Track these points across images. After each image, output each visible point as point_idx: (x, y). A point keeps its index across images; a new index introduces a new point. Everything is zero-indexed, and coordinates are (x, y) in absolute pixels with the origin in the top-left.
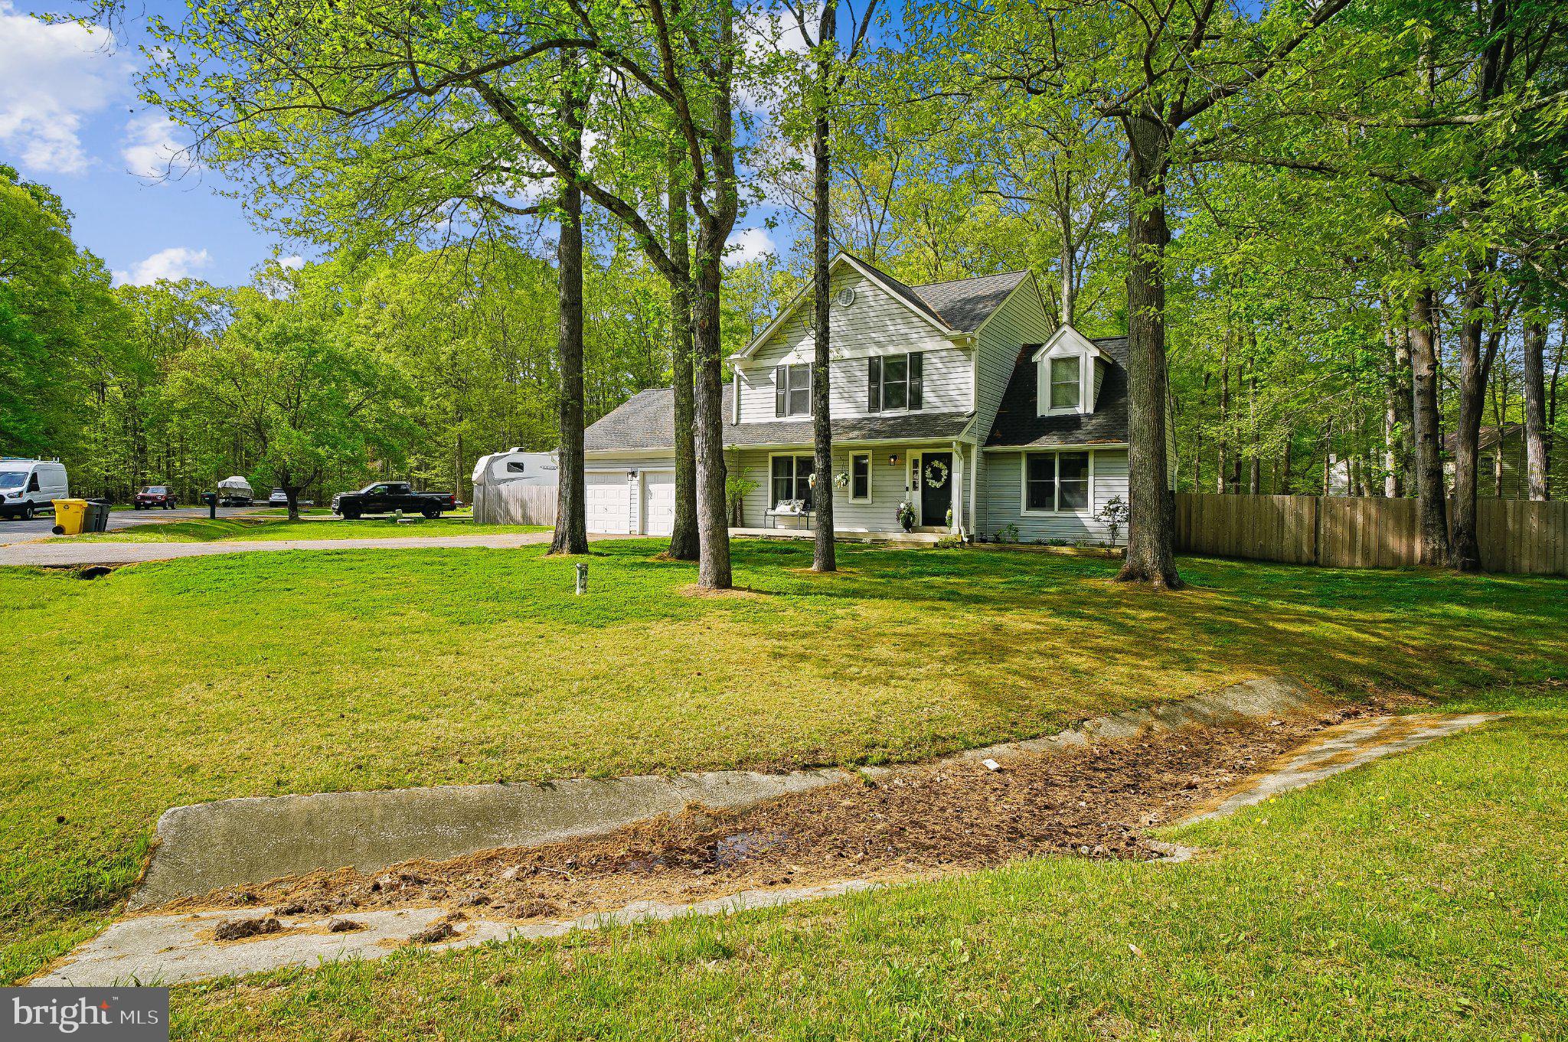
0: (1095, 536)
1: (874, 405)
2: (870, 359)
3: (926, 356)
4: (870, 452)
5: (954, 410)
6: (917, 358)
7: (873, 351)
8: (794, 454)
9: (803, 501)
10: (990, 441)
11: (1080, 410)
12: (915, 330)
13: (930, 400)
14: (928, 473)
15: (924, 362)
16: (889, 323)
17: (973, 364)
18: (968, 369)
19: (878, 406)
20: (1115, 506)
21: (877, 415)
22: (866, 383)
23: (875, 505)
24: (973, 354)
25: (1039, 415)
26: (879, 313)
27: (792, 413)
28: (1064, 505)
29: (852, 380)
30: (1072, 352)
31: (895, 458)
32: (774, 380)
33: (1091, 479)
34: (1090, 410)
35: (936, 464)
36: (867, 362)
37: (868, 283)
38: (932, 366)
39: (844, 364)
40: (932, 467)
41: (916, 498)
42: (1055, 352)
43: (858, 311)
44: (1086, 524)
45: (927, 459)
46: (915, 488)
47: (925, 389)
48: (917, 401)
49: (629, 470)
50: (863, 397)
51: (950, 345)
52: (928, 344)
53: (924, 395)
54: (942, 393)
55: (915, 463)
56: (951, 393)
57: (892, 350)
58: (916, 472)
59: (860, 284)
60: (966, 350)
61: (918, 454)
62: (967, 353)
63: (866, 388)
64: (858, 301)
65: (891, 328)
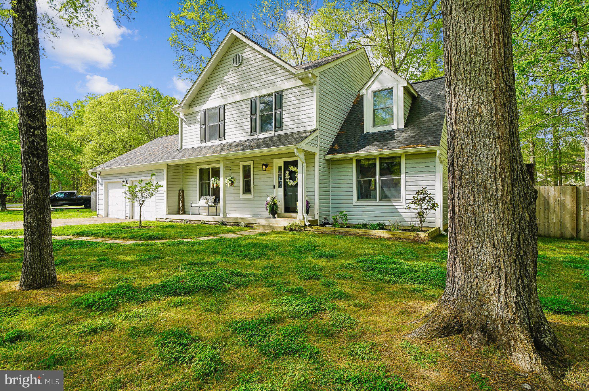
0: (406, 219)
1: (253, 131)
2: (251, 99)
3: (284, 93)
4: (251, 163)
5: (302, 129)
6: (280, 95)
7: (253, 94)
8: (210, 166)
9: (214, 197)
10: (331, 151)
11: (394, 127)
12: (278, 76)
13: (287, 123)
14: (287, 176)
15: (284, 97)
16: (262, 73)
17: (315, 94)
18: (311, 99)
19: (256, 131)
20: (422, 196)
21: (255, 137)
22: (249, 116)
23: (255, 199)
24: (315, 87)
25: (365, 132)
26: (256, 68)
27: (209, 140)
28: (384, 197)
29: (242, 115)
30: (388, 85)
31: (266, 166)
32: (199, 120)
33: (403, 176)
34: (402, 126)
35: (292, 168)
36: (249, 102)
37: (249, 49)
38: (289, 100)
39: (237, 105)
40: (289, 170)
41: (280, 194)
42: (376, 86)
43: (244, 68)
44: (400, 210)
45: (287, 164)
46: (280, 186)
47: (284, 116)
48: (280, 126)
49: (125, 180)
50: (247, 126)
51: (300, 83)
52: (286, 85)
53: (284, 120)
54: (295, 118)
55: (280, 168)
56: (300, 117)
57: (264, 92)
58: (280, 175)
59: (246, 50)
60: (310, 85)
61: (280, 162)
62: (311, 87)
63: (249, 120)
64: (244, 62)
65: (264, 76)
